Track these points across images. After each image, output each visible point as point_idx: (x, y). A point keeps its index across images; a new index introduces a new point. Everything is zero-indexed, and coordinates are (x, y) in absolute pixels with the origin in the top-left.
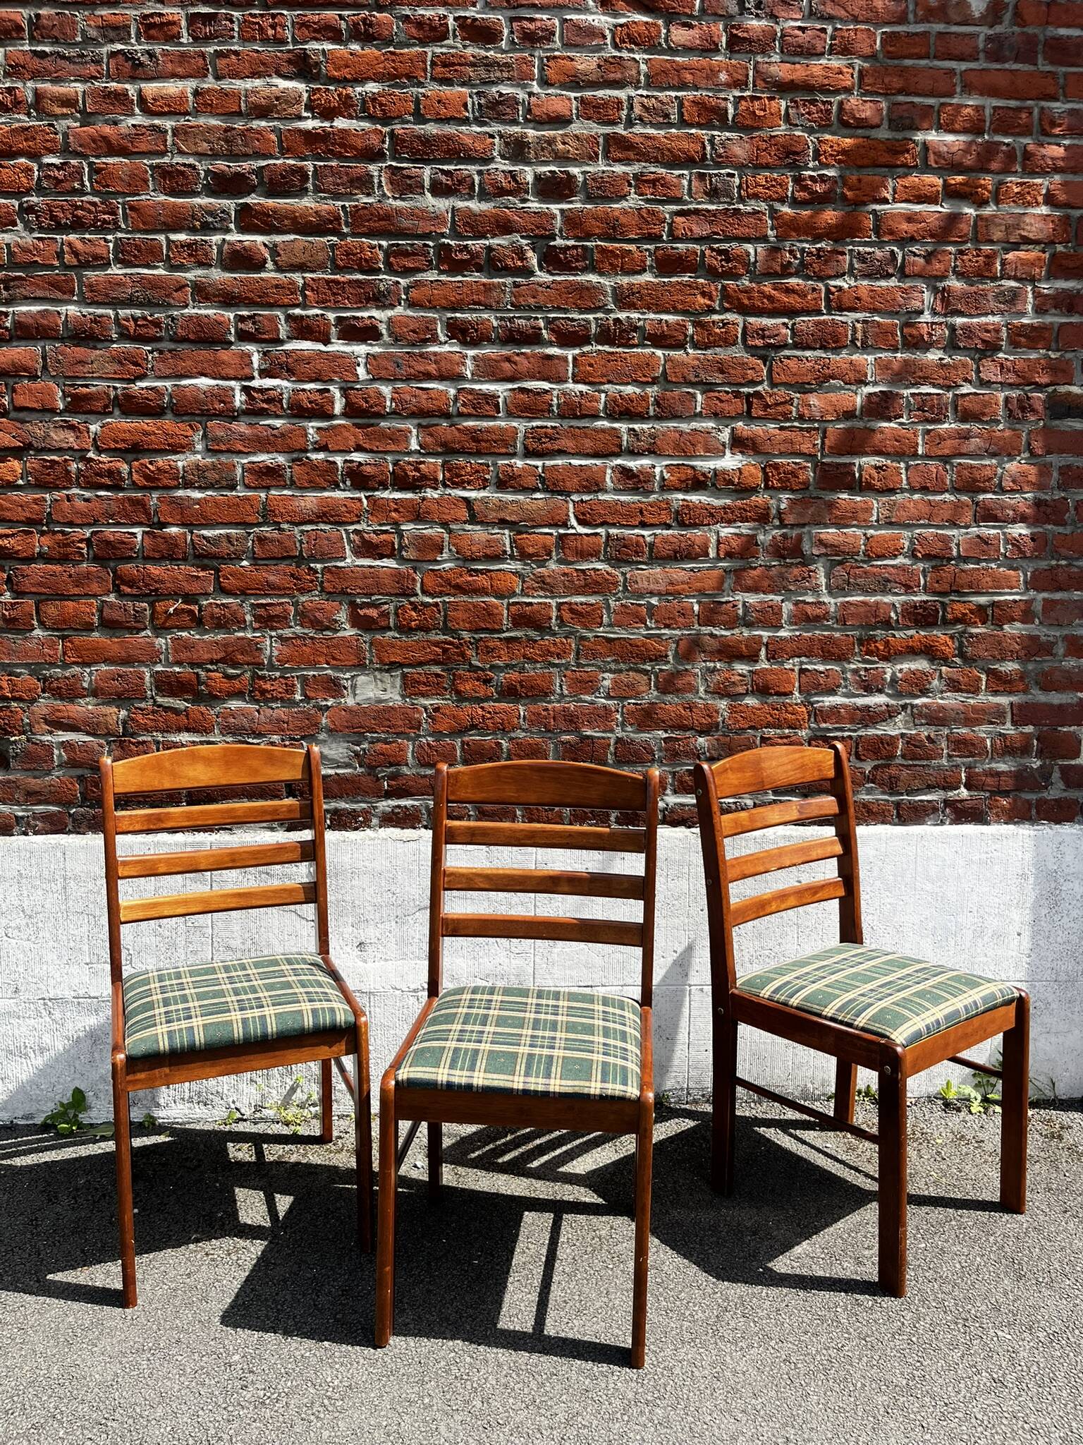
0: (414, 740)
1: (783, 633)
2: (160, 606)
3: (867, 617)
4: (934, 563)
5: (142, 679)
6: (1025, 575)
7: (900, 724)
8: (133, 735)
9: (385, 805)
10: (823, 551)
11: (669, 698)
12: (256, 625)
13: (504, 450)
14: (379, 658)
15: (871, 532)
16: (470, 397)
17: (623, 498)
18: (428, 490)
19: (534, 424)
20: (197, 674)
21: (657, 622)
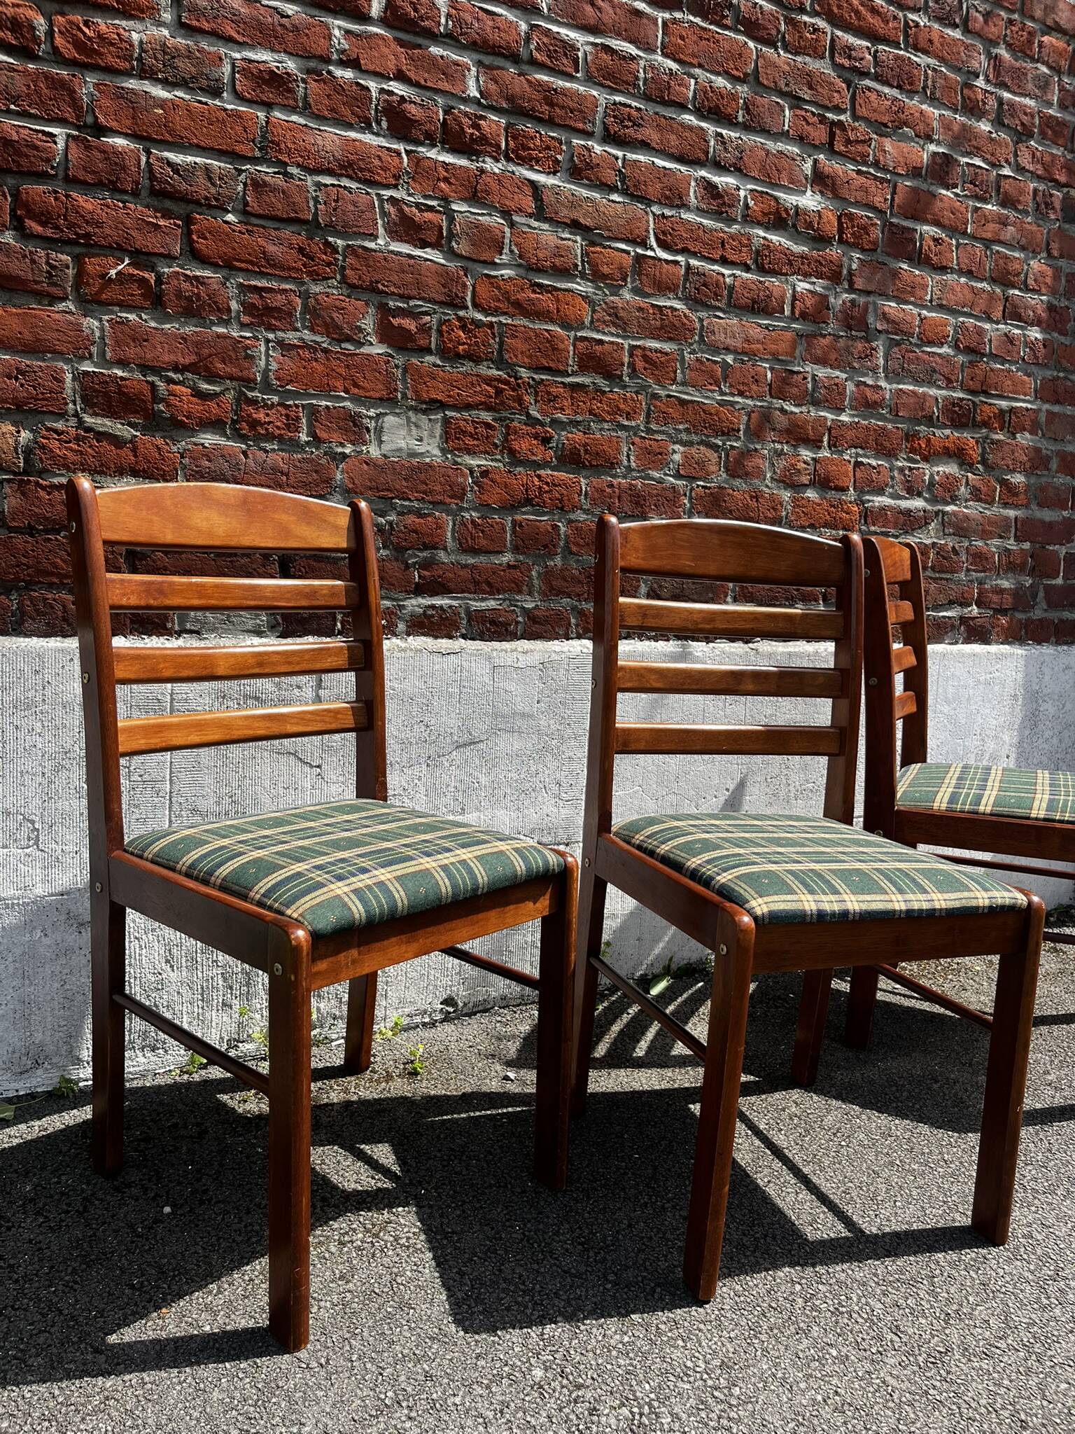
0: (454, 514)
1: (844, 418)
2: (93, 265)
3: (916, 410)
4: (970, 358)
5: (61, 381)
6: (1036, 383)
7: (932, 533)
8: (42, 473)
9: (416, 604)
10: (885, 327)
11: (737, 482)
12: (245, 319)
13: (581, 126)
14: (416, 392)
15: (924, 312)
16: (545, 40)
17: (705, 222)
18: (488, 159)
19: (618, 99)
20: (152, 384)
21: (731, 386)
